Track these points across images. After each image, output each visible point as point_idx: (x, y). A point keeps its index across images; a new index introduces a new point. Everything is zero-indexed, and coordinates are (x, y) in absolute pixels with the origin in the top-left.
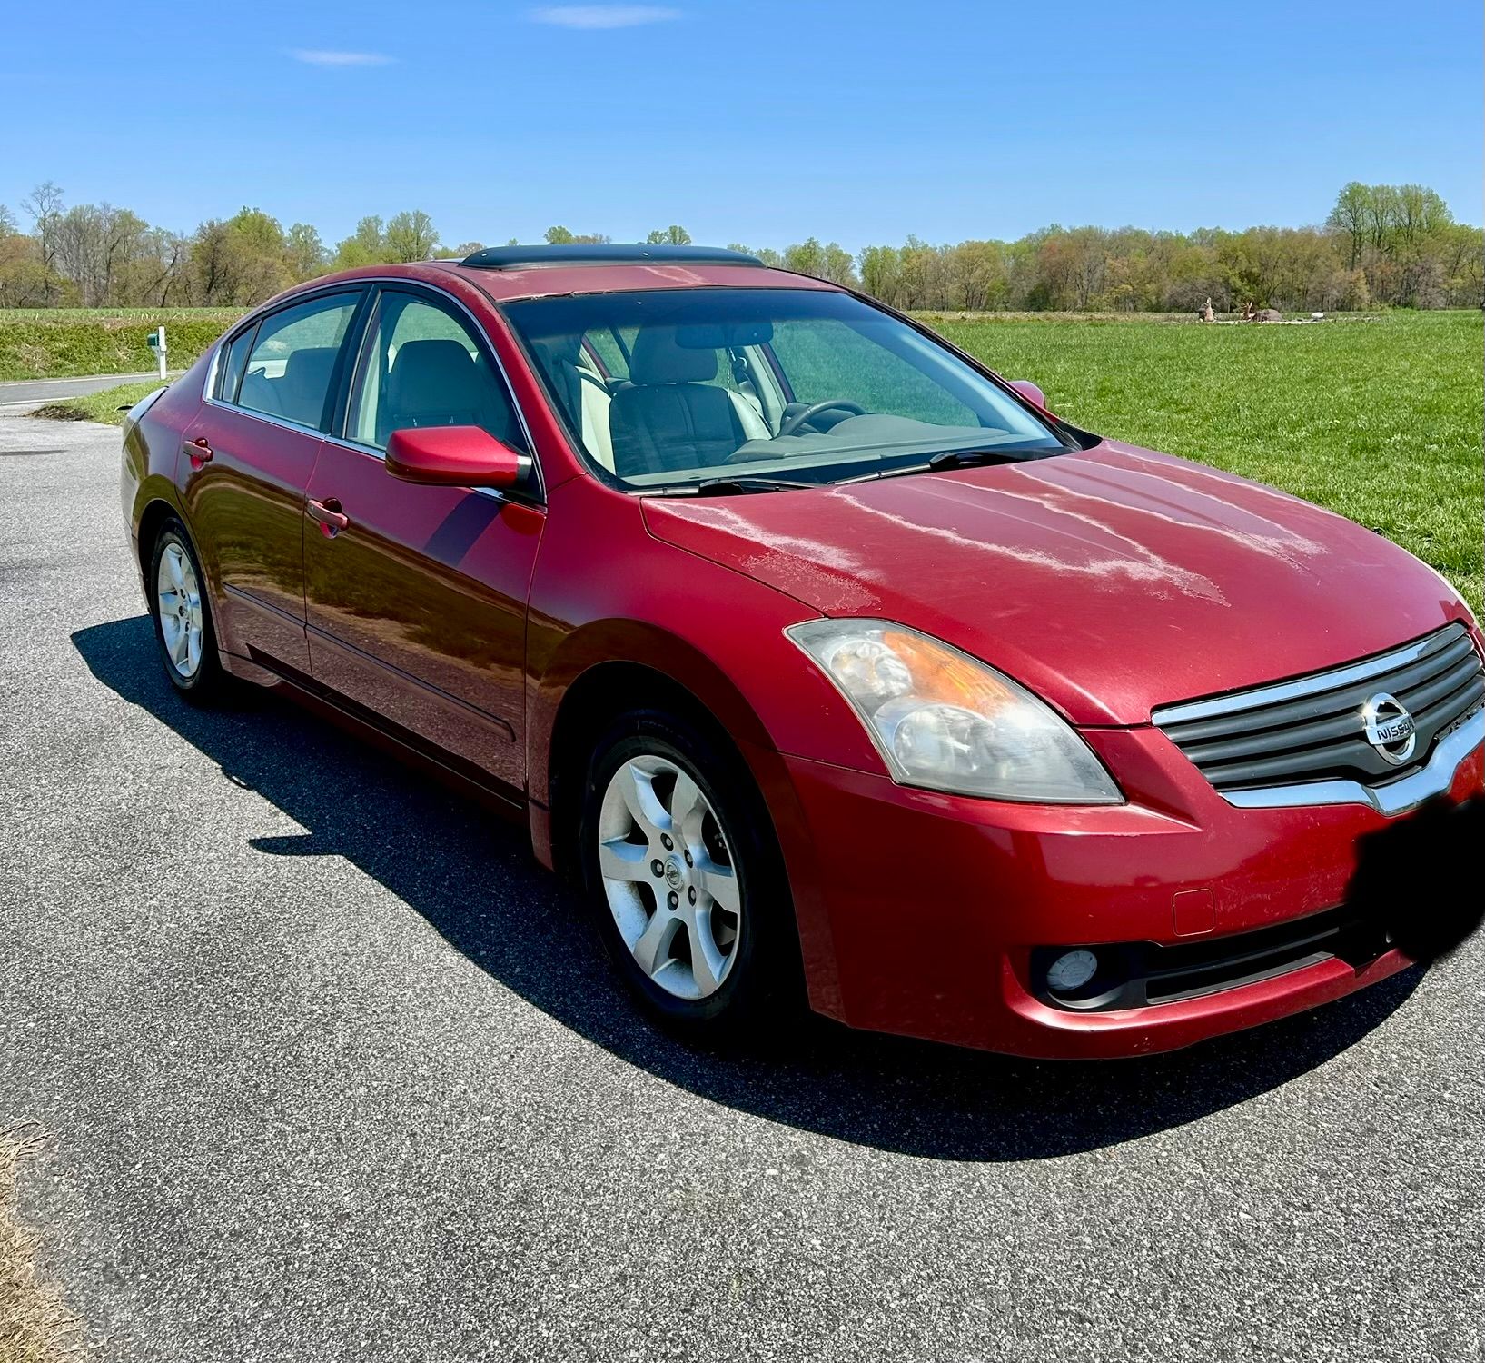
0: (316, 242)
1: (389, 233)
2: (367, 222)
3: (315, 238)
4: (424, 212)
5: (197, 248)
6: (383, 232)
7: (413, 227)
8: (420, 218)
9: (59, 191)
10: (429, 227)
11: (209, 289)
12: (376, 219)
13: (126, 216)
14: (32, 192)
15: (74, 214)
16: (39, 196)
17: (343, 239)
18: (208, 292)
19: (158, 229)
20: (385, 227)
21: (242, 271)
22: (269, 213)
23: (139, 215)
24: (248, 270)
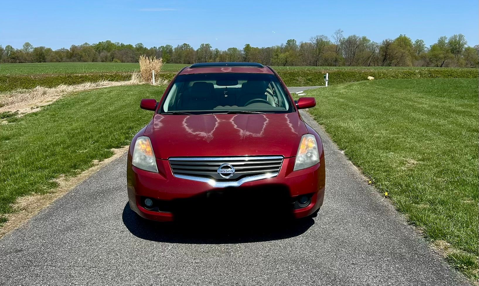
0: (423, 45)
1: (449, 42)
2: (442, 38)
3: (423, 44)
4: (462, 34)
5: (381, 48)
6: (447, 41)
7: (458, 39)
8: (461, 36)
9: (342, 31)
10: (464, 39)
11: (384, 60)
12: (445, 37)
13: (364, 38)
14: (335, 32)
15: (349, 38)
16: (336, 33)
17: (432, 44)
18: (384, 61)
19: (373, 42)
20: (448, 39)
21: (395, 55)
22: (407, 36)
23: (368, 38)
24: (397, 54)
